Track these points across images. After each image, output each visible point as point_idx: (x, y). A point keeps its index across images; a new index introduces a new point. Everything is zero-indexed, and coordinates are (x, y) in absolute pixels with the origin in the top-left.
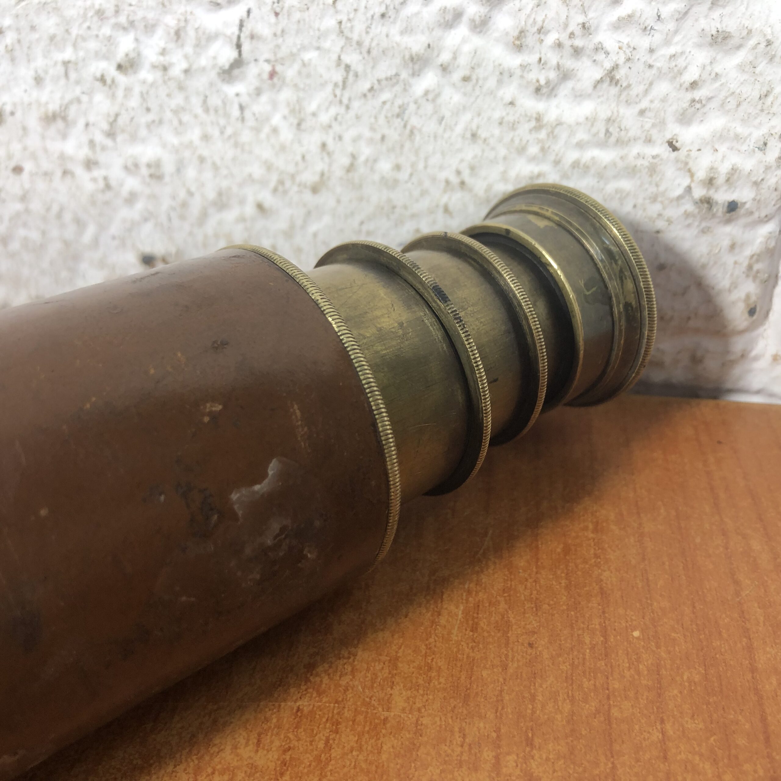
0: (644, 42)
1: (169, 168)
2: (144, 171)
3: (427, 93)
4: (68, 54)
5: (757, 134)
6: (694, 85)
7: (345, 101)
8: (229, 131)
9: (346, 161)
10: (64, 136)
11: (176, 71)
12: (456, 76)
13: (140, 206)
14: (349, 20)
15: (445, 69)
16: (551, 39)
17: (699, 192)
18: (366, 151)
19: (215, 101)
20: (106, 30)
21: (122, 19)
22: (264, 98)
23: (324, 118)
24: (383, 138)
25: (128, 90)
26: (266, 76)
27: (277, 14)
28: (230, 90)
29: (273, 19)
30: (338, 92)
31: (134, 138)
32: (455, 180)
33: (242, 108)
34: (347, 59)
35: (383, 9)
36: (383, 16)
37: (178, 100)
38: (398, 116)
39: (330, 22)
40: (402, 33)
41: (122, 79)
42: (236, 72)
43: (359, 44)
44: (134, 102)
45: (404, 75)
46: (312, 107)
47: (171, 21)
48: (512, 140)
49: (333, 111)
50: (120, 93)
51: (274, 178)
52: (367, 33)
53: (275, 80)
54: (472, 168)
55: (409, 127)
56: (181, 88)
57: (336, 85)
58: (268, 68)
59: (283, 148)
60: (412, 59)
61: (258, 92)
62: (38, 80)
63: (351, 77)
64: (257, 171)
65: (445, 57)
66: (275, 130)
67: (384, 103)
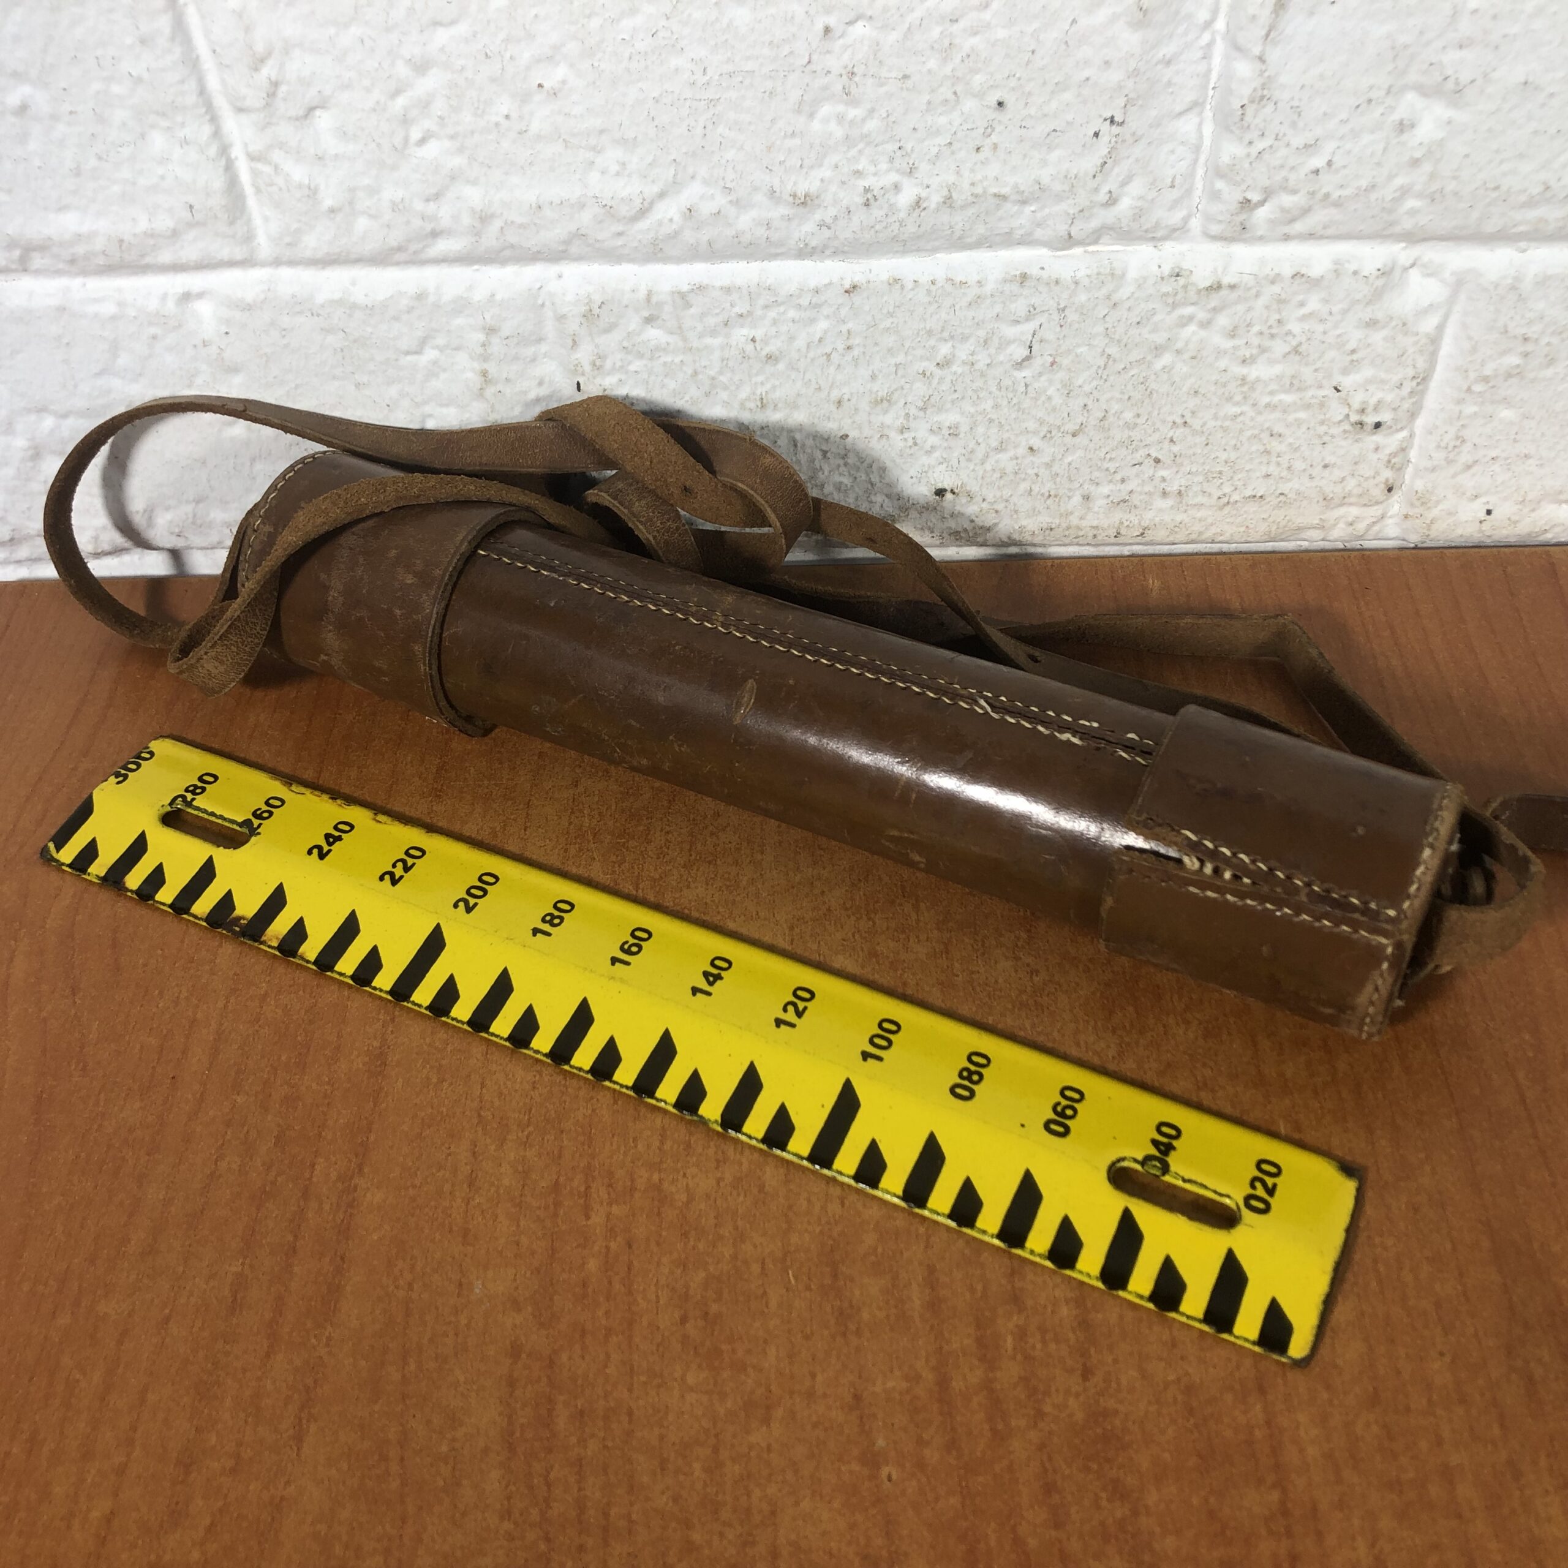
0: (1320, 328)
1: (964, 428)
2: (946, 432)
3: (1164, 367)
4: (900, 358)
5: (1395, 378)
6: (1353, 351)
7: (1105, 377)
8: (1015, 401)
9: (1101, 415)
10: (886, 412)
11: (981, 365)
12: (1186, 356)
13: (937, 454)
14: (1114, 327)
15: (1178, 352)
16: (1256, 329)
17: (1354, 418)
18: (1116, 407)
19: (1007, 382)
20: (932, 342)
21: (946, 335)
22: (1043, 378)
23: (1087, 388)
24: (1129, 398)
25: (942, 379)
26: (1048, 365)
27: (1061, 326)
28: (1019, 375)
29: (1058, 329)
30: (1100, 372)
31: (940, 410)
32: (1179, 421)
33: (1026, 385)
34: (1108, 351)
35: (1138, 319)
36: (1138, 323)
37: (979, 383)
38: (1142, 383)
39: (1100, 329)
40: (1150, 333)
41: (938, 372)
42: (1025, 363)
43: (1119, 341)
44: (944, 387)
45: (1149, 358)
46: (1080, 382)
47: (981, 333)
48: (1223, 394)
49: (1094, 383)
50: (935, 381)
51: (1045, 429)
52: (1126, 334)
53: (1054, 367)
54: (1193, 413)
55: (1149, 390)
56: (982, 375)
57: (1099, 367)
58: (1050, 359)
59: (1054, 409)
60: (1156, 348)
61: (1040, 374)
62: (873, 377)
63: (1110, 362)
64: (1032, 425)
65: (1179, 345)
66: (1049, 398)
67: (1133, 376)
